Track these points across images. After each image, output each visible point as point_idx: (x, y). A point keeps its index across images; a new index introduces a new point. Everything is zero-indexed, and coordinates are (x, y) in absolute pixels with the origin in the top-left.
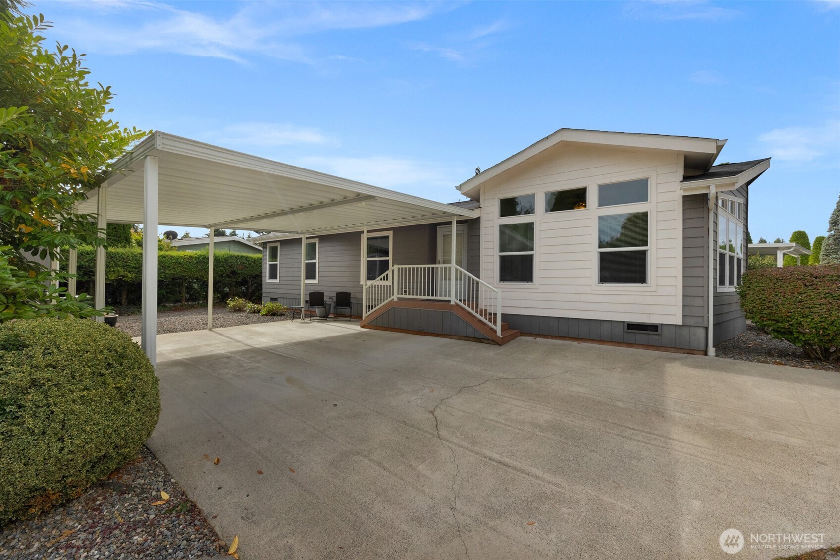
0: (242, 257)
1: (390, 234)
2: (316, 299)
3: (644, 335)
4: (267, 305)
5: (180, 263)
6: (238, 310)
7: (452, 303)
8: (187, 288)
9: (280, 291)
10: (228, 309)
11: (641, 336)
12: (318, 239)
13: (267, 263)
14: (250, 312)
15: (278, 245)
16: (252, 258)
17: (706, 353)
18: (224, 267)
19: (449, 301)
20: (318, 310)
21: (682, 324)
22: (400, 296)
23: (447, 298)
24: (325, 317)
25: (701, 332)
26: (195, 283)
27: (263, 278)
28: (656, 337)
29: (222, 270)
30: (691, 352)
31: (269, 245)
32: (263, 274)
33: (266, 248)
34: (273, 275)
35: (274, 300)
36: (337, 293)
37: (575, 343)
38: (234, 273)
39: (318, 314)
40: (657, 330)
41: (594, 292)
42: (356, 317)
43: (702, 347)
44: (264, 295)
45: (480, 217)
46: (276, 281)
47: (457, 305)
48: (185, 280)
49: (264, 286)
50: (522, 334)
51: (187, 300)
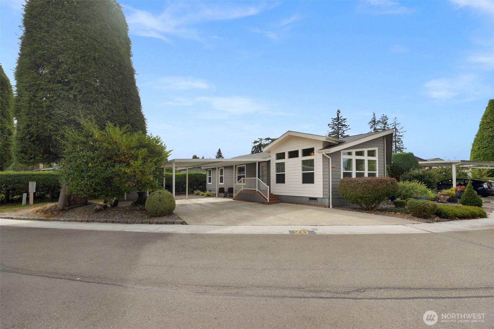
0: (200, 174)
1: (245, 166)
2: (221, 190)
3: (314, 202)
4: (208, 192)
5: (179, 177)
6: (198, 194)
7: (257, 191)
8: (182, 187)
9: (212, 188)
10: (194, 194)
11: (313, 202)
12: (223, 167)
13: (208, 177)
14: (201, 195)
15: (211, 169)
16: (204, 174)
17: (329, 207)
18: (194, 178)
19: (256, 190)
20: (222, 194)
21: (322, 197)
22: (244, 189)
23: (255, 189)
24: (225, 197)
25: (327, 200)
26: (184, 184)
27: (207, 183)
28: (316, 202)
29: (193, 180)
30: (325, 207)
31: (208, 170)
32: (207, 181)
33: (207, 171)
34: (210, 182)
35: (210, 191)
36: (229, 188)
37: (295, 205)
38: (197, 180)
39: (222, 196)
40: (316, 200)
41: (301, 187)
42: (231, 197)
43: (328, 205)
44: (207, 189)
45: (270, 160)
46: (211, 183)
47: (258, 192)
48: (181, 183)
49: (207, 186)
50: (282, 202)
51: (182, 191)
